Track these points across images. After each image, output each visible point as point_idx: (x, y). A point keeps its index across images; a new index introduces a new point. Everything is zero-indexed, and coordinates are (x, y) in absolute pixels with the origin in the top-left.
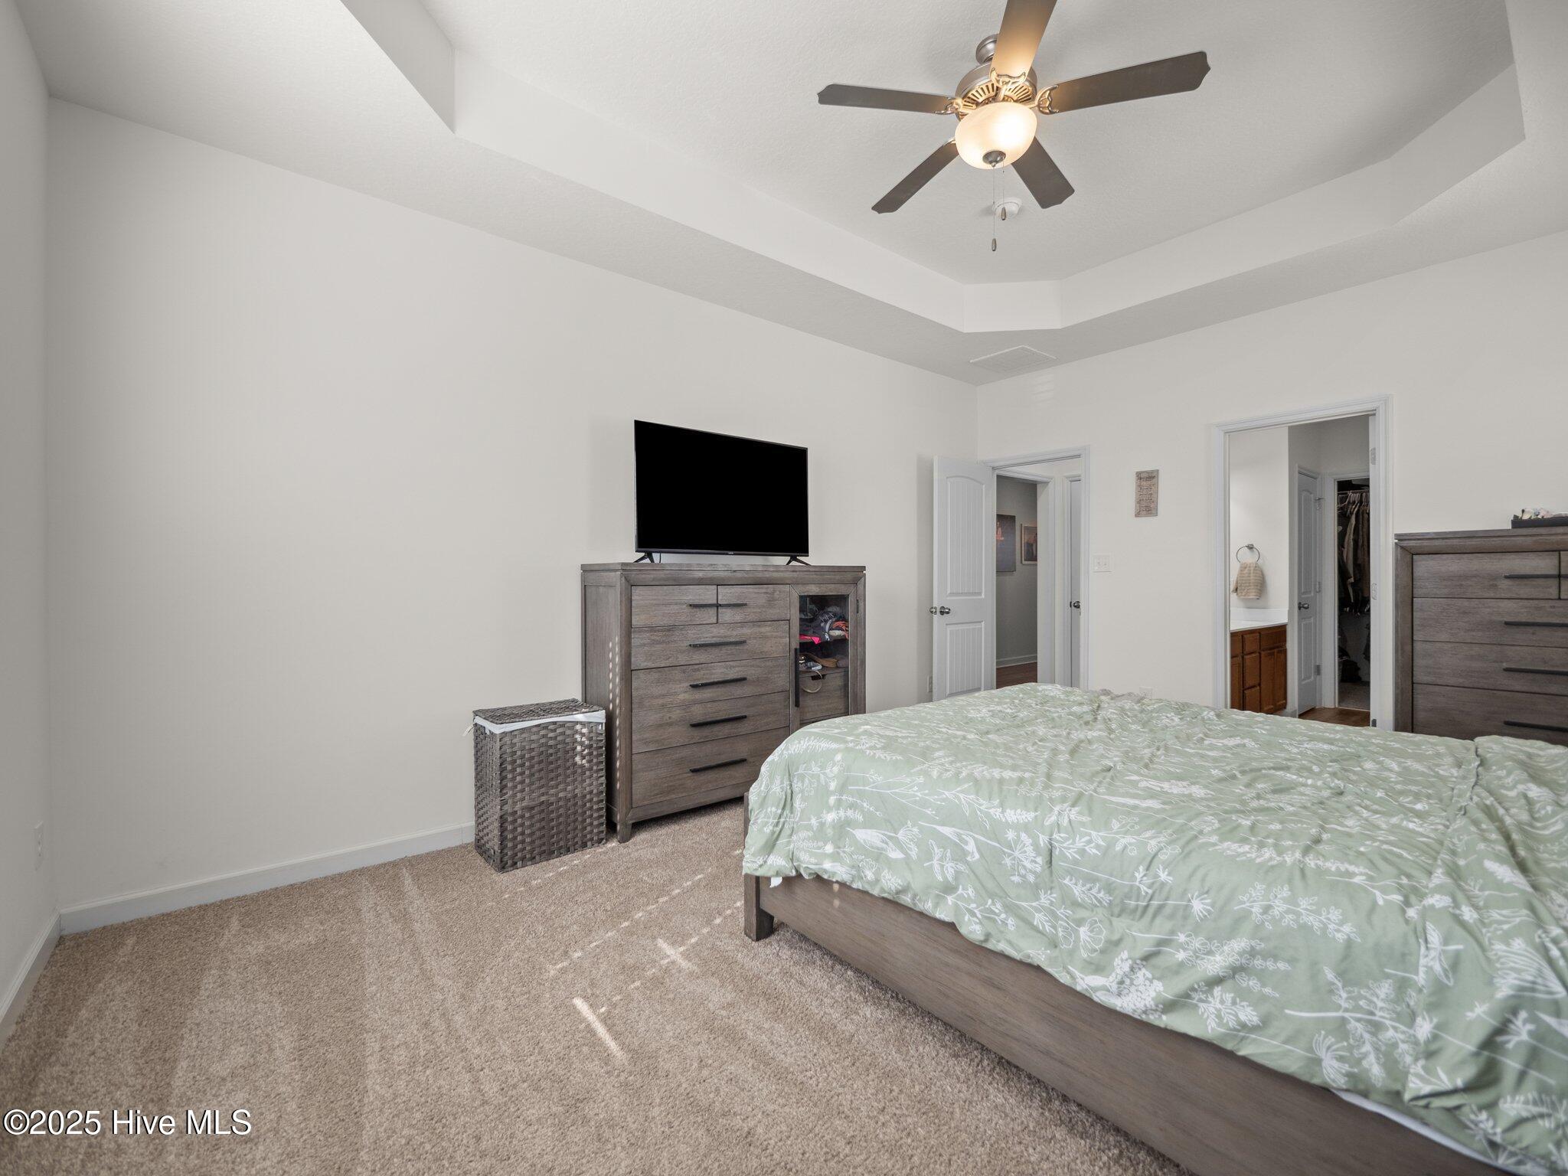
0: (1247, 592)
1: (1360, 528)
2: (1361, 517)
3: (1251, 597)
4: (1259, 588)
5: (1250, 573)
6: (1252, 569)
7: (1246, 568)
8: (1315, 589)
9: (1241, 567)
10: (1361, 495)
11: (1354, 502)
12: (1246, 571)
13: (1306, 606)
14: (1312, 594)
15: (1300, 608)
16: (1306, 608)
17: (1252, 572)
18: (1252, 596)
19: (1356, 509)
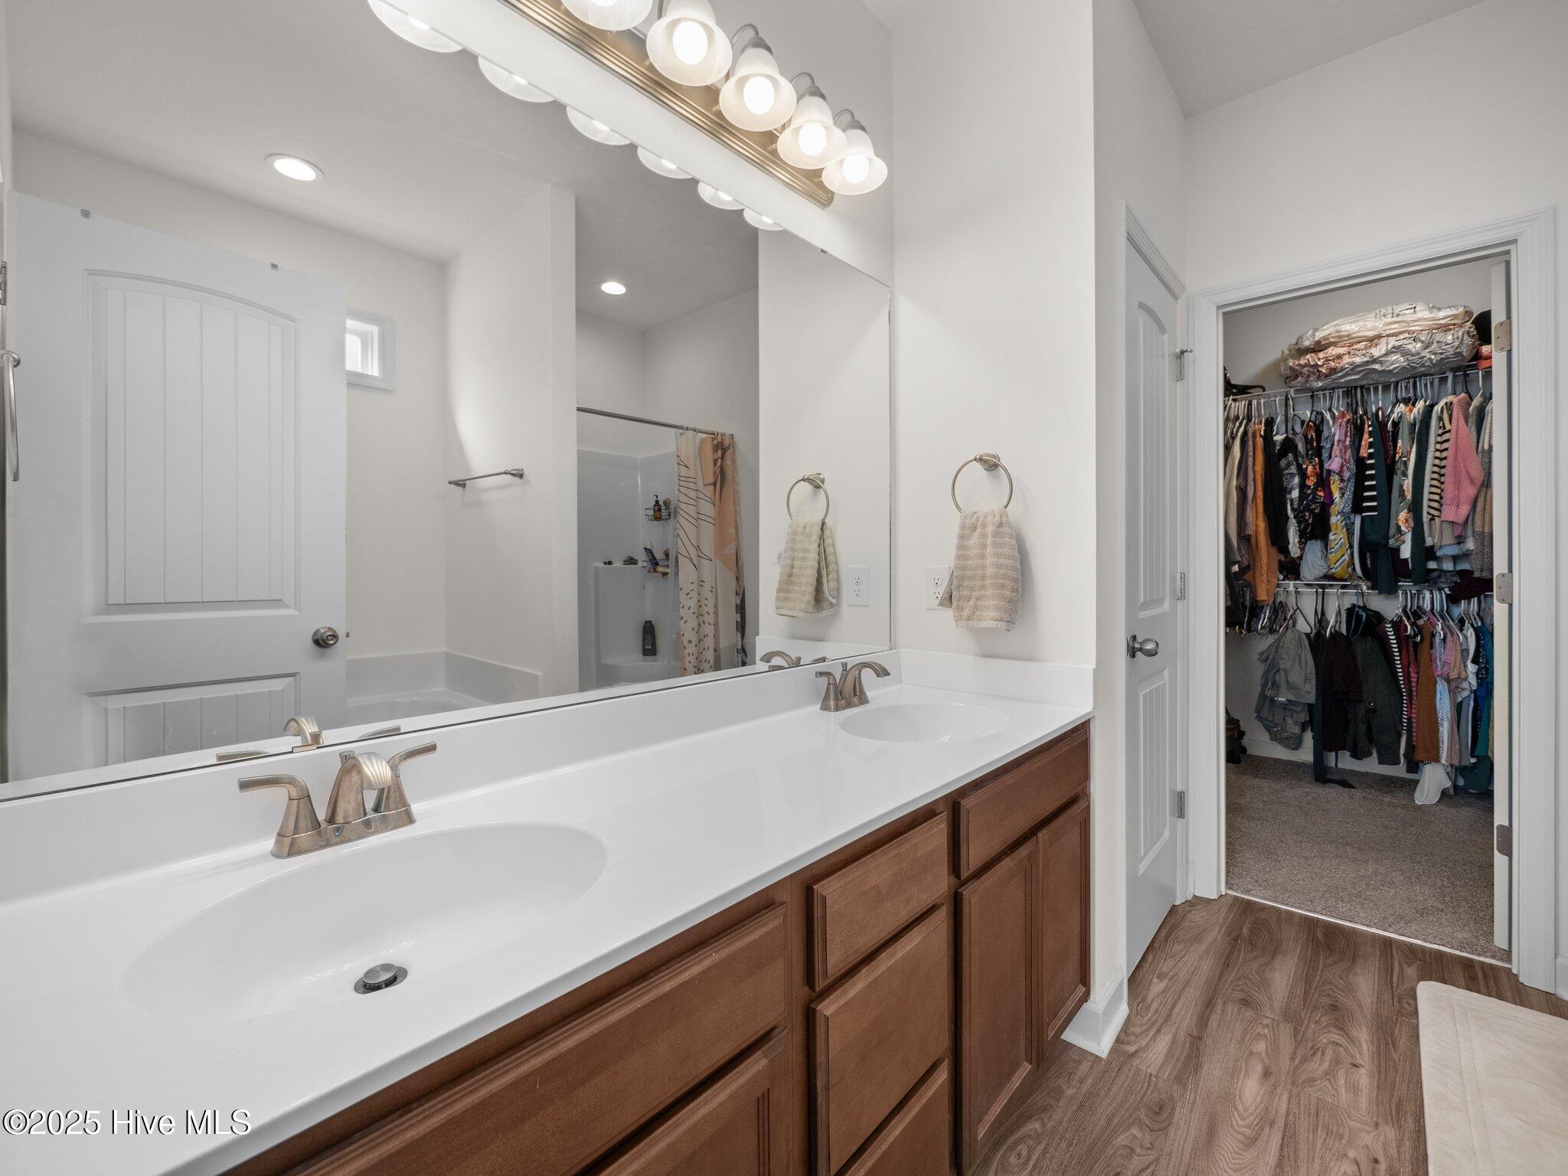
0: (976, 607)
1: (1250, 463)
2: (1251, 443)
3: (985, 624)
4: (1007, 593)
5: (984, 546)
6: (990, 530)
7: (974, 528)
8: (1173, 591)
9: (963, 527)
10: (1250, 404)
11: (1237, 418)
12: (974, 540)
13: (1150, 646)
14: (1166, 606)
15: (1132, 652)
16: (1151, 654)
17: (989, 540)
18: (989, 618)
19: (1242, 429)
